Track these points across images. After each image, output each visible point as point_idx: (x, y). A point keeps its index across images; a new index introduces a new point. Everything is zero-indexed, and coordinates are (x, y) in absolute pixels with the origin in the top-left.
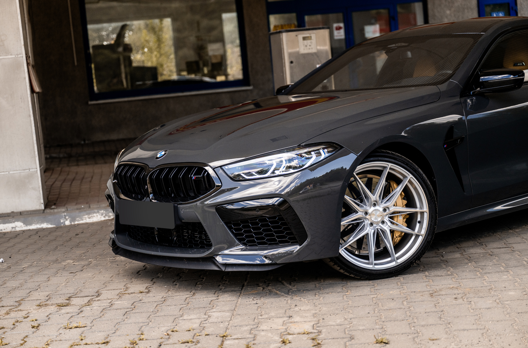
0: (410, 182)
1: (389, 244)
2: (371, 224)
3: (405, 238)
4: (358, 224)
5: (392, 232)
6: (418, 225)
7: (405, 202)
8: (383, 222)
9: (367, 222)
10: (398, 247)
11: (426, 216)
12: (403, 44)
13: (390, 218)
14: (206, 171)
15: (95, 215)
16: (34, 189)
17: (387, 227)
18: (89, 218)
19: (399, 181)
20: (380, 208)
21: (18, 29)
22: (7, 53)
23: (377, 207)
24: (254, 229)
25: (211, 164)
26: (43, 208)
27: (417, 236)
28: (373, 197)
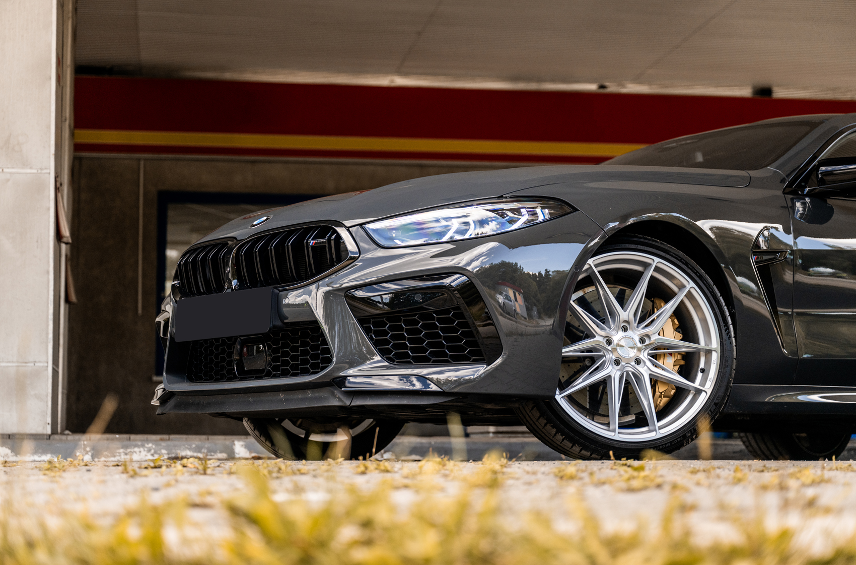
1: (648, 402)
2: (617, 362)
3: (679, 394)
5: (654, 382)
6: (700, 375)
7: (680, 336)
8: (638, 362)
9: (610, 357)
11: (715, 357)
13: (655, 356)
14: (336, 231)
15: (136, 449)
17: (645, 370)
18: (126, 454)
20: (635, 334)
21: (49, 127)
22: (25, 164)
23: (629, 333)
25: (348, 223)
26: (49, 432)
28: (625, 314)
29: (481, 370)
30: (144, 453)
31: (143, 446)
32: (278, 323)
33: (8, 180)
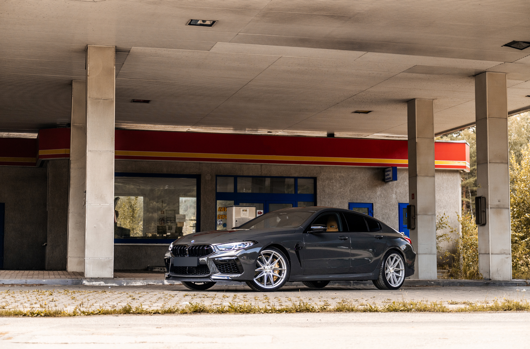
0: (281, 258)
1: (272, 280)
2: (266, 272)
3: (278, 278)
4: (261, 272)
5: (273, 276)
6: (282, 274)
7: (279, 266)
8: (270, 272)
9: (265, 271)
10: (275, 282)
11: (286, 271)
12: (285, 213)
13: (273, 271)
14: (210, 246)
15: (138, 282)
16: (110, 267)
17: (271, 274)
18: (135, 284)
19: (277, 258)
20: (269, 267)
22: (106, 203)
23: (268, 266)
24: (225, 267)
25: (213, 245)
26: (113, 277)
27: (282, 278)
28: (268, 263)
29: (240, 275)
30: (140, 283)
31: (140, 281)
32: (199, 264)
33: (102, 207)
